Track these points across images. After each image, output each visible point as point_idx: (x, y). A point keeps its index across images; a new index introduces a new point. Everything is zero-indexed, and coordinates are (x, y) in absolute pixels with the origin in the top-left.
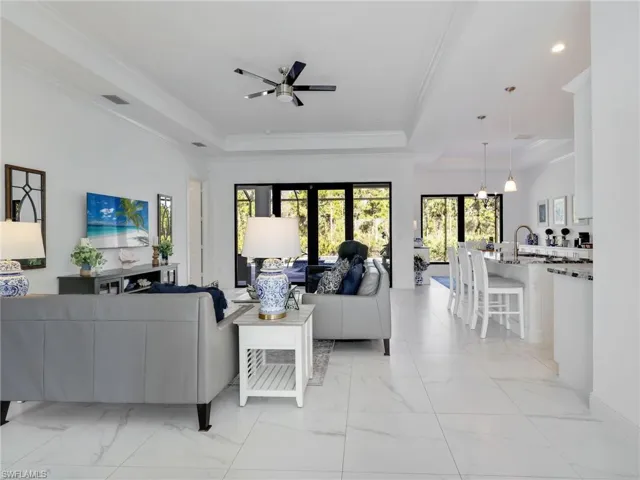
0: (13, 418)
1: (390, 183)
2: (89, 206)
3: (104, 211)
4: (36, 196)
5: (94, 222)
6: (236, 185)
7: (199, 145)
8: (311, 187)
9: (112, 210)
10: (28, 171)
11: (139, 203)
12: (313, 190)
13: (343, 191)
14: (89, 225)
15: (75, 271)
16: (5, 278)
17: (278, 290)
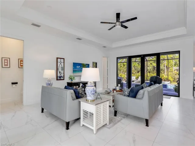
0: (45, 112)
1: (179, 51)
2: (74, 66)
3: (77, 67)
4: (62, 64)
5: (75, 70)
6: (117, 58)
7: (105, 47)
8: (142, 56)
9: (79, 67)
10: (61, 58)
11: (87, 64)
12: (143, 58)
13: (156, 57)
14: (73, 71)
15: (70, 81)
16: (48, 82)
17: (90, 92)
